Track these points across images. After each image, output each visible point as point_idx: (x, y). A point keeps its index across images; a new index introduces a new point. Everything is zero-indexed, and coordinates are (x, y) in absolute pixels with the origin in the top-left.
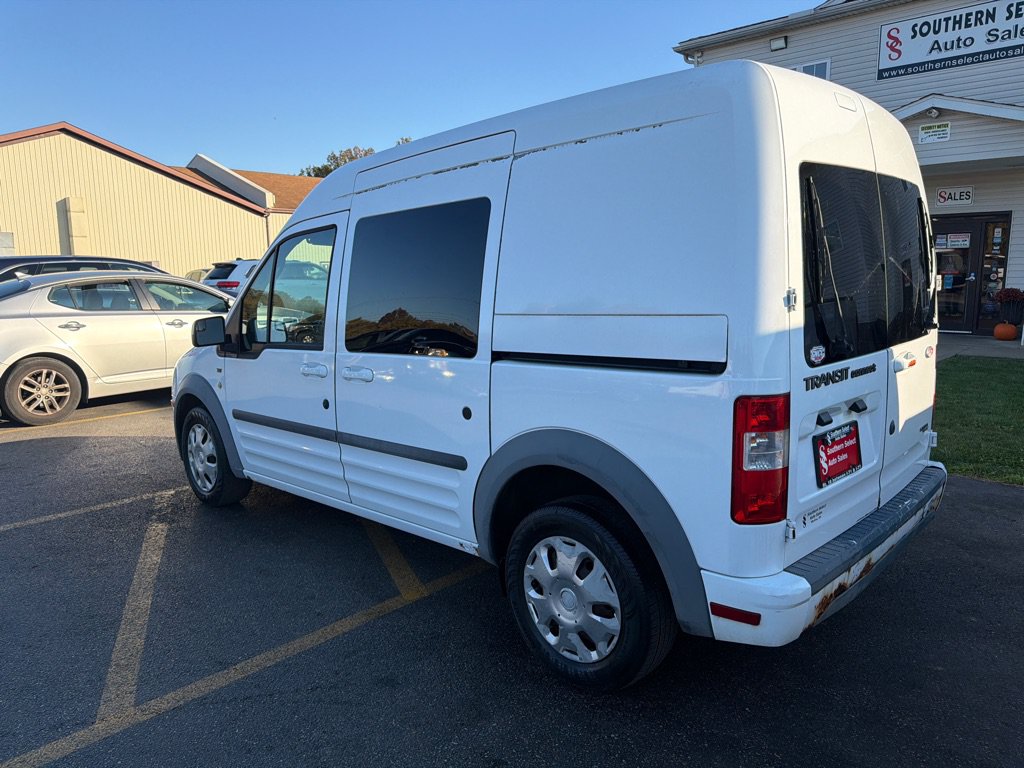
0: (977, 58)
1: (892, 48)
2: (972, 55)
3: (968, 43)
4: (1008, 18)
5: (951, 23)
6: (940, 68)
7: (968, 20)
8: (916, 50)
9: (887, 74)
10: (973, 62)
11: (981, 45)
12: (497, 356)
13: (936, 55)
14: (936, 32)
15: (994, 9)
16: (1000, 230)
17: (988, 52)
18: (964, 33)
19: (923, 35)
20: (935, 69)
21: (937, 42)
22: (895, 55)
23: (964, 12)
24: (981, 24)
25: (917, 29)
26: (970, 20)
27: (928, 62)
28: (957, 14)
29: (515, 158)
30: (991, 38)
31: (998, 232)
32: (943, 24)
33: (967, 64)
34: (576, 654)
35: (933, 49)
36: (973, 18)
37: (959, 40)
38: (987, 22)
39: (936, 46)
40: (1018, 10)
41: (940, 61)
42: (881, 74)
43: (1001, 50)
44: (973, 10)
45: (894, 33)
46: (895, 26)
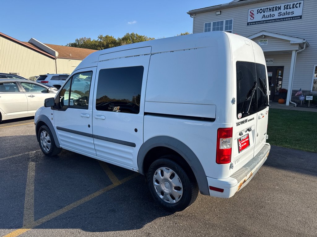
0: (275, 20)
1: (251, 16)
2: (274, 20)
3: (273, 16)
4: (284, 9)
5: (268, 10)
6: (265, 23)
7: (273, 9)
8: (258, 17)
9: (250, 24)
10: (274, 22)
11: (276, 17)
12: (146, 114)
13: (264, 19)
14: (264, 12)
15: (281, 6)
16: (281, 71)
17: (277, 19)
18: (272, 13)
19: (260, 13)
20: (263, 23)
21: (264, 15)
22: (252, 18)
23: (272, 7)
24: (277, 10)
25: (259, 11)
26: (274, 9)
27: (261, 21)
28: (270, 7)
29: (151, 55)
30: (280, 15)
31: (280, 72)
32: (266, 10)
33: (273, 22)
34: (169, 201)
35: (263, 17)
36: (274, 8)
37: (270, 15)
38: (278, 10)
39: (264, 16)
40: (287, 7)
41: (265, 21)
42: (248, 23)
43: (282, 18)
44: (275, 6)
45: (252, 12)
46: (252, 9)
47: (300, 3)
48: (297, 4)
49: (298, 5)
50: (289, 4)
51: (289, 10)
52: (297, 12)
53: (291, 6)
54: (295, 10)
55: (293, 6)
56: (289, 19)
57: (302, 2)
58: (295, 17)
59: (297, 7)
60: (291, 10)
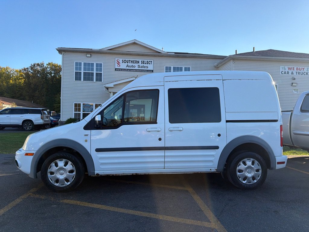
0: (136, 70)
1: (118, 64)
3: (134, 67)
4: (142, 63)
5: (130, 61)
8: (123, 66)
9: (117, 70)
11: (136, 68)
12: (227, 121)
13: (128, 68)
14: (128, 63)
15: (139, 61)
17: (138, 70)
18: (134, 65)
19: (125, 63)
20: (128, 71)
22: (119, 66)
23: (133, 60)
25: (123, 61)
27: (126, 69)
28: (132, 60)
30: (139, 67)
31: (142, 109)
32: (129, 61)
33: (134, 71)
34: (251, 183)
36: (135, 62)
37: (132, 66)
38: (138, 63)
39: (127, 66)
40: (143, 62)
41: (129, 69)
42: (116, 69)
43: (141, 70)
44: (135, 60)
45: (118, 60)
46: (118, 59)
47: (151, 62)
48: (150, 61)
49: (150, 63)
50: (144, 60)
51: (145, 65)
52: (150, 67)
53: (146, 63)
54: (148, 65)
56: (146, 71)
57: (152, 61)
58: (149, 70)
59: (150, 64)
60: (146, 65)
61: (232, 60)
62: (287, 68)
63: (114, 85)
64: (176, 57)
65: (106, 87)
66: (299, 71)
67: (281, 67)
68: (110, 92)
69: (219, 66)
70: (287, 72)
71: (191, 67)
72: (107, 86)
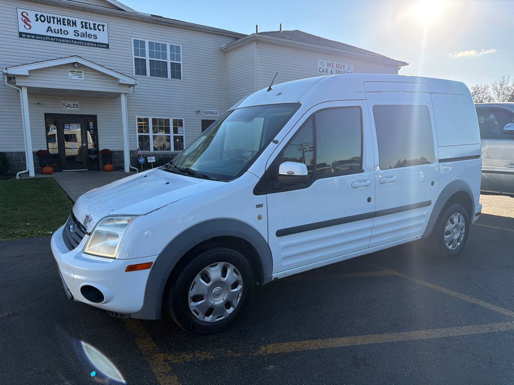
0: (71, 41)
1: (26, 23)
2: (67, 39)
3: (65, 32)
4: (82, 27)
5: (56, 20)
6: (53, 41)
7: (64, 22)
8: (39, 28)
9: (24, 36)
10: (69, 43)
11: (71, 36)
13: (49, 34)
14: (49, 22)
15: (75, 21)
17: (74, 40)
18: (64, 28)
19: (42, 21)
20: (51, 41)
21: (49, 27)
22: (28, 27)
23: (62, 17)
24: (70, 26)
25: (38, 17)
26: (65, 22)
27: (47, 36)
28: (59, 17)
30: (76, 34)
31: (91, 124)
32: (52, 19)
33: (66, 43)
36: (66, 21)
37: (61, 30)
38: (73, 26)
39: (49, 29)
40: (86, 26)
41: (54, 37)
42: (21, 35)
43: (81, 41)
44: (66, 18)
45: (25, 14)
46: (24, 10)
47: (103, 26)
48: (99, 25)
49: (101, 28)
50: (88, 21)
51: (89, 31)
52: (102, 38)
53: (92, 26)
54: (97, 32)
55: (94, 27)
56: (92, 44)
57: (105, 24)
58: (100, 44)
59: (100, 30)
60: (92, 32)
61: (255, 43)
62: (325, 62)
63: (30, 71)
64: (152, 23)
65: (7, 74)
66: (339, 69)
67: (319, 61)
68: (20, 87)
69: (229, 49)
70: (326, 69)
71: (181, 46)
72: (12, 71)
